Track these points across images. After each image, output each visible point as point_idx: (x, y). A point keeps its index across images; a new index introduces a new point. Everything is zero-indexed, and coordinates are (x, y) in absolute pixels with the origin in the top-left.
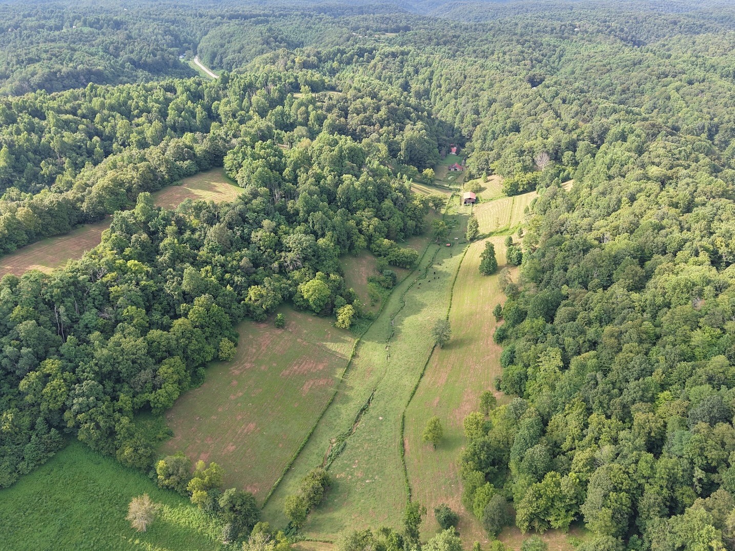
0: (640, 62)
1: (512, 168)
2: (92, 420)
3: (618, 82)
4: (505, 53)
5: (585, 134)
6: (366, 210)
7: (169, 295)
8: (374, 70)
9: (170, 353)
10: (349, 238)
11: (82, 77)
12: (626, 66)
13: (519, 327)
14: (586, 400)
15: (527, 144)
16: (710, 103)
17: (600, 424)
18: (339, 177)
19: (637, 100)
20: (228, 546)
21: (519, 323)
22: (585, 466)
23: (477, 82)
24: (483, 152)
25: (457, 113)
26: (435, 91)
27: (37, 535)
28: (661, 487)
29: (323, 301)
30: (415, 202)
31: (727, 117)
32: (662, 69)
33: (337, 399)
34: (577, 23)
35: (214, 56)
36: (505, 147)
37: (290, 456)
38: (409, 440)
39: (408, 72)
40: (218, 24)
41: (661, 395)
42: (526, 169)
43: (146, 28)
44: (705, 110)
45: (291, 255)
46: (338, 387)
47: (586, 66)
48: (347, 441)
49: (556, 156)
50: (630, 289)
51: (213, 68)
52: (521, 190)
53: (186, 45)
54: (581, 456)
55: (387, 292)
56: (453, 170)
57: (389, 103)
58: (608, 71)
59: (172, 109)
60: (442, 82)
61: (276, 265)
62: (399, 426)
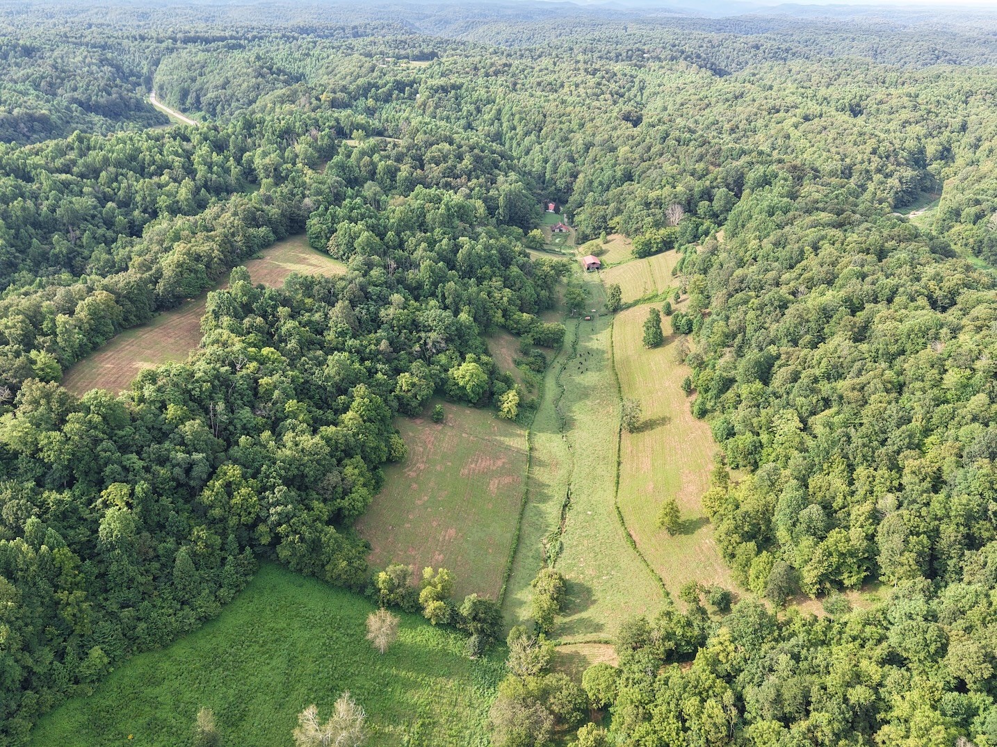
0: (742, 95)
1: (640, 224)
2: (295, 532)
3: (724, 119)
4: (577, 86)
5: (719, 180)
6: (494, 279)
7: (320, 387)
8: (424, 109)
9: (348, 453)
10: (485, 313)
11: (22, 125)
12: (727, 100)
13: (723, 397)
14: (846, 457)
15: (653, 195)
16: (838, 142)
17: (868, 477)
18: (454, 239)
19: (751, 140)
20: (478, 661)
21: (724, 393)
22: (867, 519)
23: (561, 122)
24: (597, 207)
25: (546, 161)
26: (509, 135)
27: (266, 668)
28: (957, 524)
29: (482, 388)
30: (545, 268)
31: (859, 157)
32: (771, 103)
33: (530, 496)
34: (646, 48)
35: (185, 94)
36: (624, 199)
37: (503, 561)
38: (634, 530)
39: (468, 111)
40: (171, 50)
41: (928, 441)
42: (657, 225)
43: (71, 56)
44: (834, 150)
45: (433, 335)
46: (527, 484)
47: (679, 99)
48: (562, 539)
49: (690, 207)
50: (856, 340)
51: (184, 111)
52: (653, 250)
53: (133, 79)
54: (860, 511)
55: (539, 376)
56: (557, 231)
57: (472, 149)
58: (708, 106)
59: (199, 163)
60: (515, 122)
61: (417, 348)
62: (617, 518)
